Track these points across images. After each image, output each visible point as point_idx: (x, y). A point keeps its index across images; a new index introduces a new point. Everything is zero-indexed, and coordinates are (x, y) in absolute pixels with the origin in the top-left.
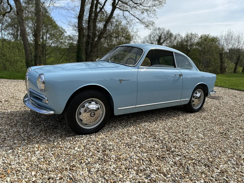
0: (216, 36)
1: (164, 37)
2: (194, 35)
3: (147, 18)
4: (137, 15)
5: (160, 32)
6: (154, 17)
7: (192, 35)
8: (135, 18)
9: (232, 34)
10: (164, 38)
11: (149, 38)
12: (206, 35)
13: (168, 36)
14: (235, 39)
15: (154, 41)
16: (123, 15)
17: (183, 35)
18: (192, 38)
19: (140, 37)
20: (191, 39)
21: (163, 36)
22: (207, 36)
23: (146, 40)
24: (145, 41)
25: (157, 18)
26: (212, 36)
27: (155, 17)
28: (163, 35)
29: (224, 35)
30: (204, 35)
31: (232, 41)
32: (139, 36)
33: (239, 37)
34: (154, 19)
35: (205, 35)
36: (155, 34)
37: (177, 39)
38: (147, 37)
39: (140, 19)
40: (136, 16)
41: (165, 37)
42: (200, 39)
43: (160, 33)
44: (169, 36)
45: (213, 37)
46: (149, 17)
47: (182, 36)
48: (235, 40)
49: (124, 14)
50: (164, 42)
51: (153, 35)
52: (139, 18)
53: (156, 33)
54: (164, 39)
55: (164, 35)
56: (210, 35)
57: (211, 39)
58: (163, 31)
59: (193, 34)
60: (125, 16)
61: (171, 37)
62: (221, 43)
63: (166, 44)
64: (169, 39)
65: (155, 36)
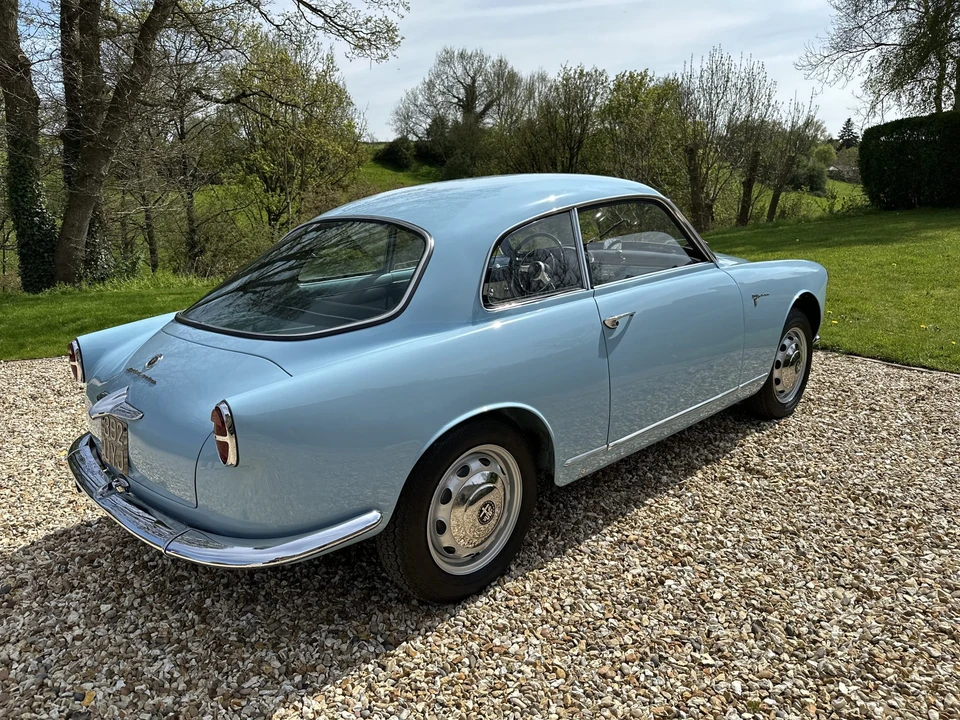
0: (672, 76)
1: (484, 89)
2: (590, 78)
5: (468, 67)
7: (584, 78)
8: (302, 6)
9: (726, 67)
10: (486, 95)
11: (427, 96)
12: (635, 75)
13: (502, 83)
14: (736, 88)
15: (449, 107)
18: (586, 92)
21: (480, 86)
22: (639, 78)
23: (415, 105)
24: (412, 108)
25: (404, 5)
28: (480, 80)
29: (697, 72)
30: (628, 74)
35: (631, 76)
36: (451, 78)
38: (418, 92)
41: (490, 91)
42: (615, 94)
43: (467, 74)
44: (505, 86)
48: (739, 91)
51: (443, 81)
53: (455, 73)
54: (489, 99)
55: (484, 80)
56: (650, 73)
58: (480, 66)
59: (588, 75)
61: (513, 89)
63: (496, 116)
64: (506, 96)
65: (452, 87)
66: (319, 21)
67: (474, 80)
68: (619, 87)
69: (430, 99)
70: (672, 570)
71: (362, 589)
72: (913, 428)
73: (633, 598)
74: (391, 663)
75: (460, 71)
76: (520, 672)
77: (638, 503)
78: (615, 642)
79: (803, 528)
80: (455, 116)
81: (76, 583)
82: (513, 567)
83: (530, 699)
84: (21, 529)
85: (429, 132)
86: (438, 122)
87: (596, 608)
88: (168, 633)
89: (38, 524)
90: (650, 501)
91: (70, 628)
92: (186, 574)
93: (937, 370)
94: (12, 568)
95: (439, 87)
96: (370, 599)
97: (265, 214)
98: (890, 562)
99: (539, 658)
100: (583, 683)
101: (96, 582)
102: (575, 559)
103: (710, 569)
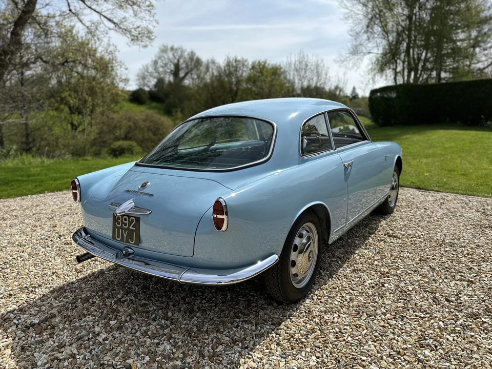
0: (278, 64)
1: (184, 66)
2: (240, 63)
3: (132, 19)
4: (104, 12)
5: (175, 54)
6: (149, 20)
7: (237, 63)
8: (102, 17)
9: (306, 60)
10: (185, 68)
11: (154, 68)
12: (261, 62)
13: (193, 63)
14: (312, 68)
15: (166, 74)
16: (70, 10)
17: (221, 62)
18: (238, 69)
19: (123, 64)
20: (236, 70)
21: (182, 64)
22: (263, 64)
23: (148, 72)
24: (146, 73)
25: (156, 21)
26: (272, 65)
27: (152, 19)
28: (181, 61)
29: (293, 62)
30: (257, 61)
31: (307, 74)
32: (121, 62)
33: (317, 66)
34: (151, 23)
35: (259, 62)
36: (166, 60)
37: (210, 70)
38: (149, 65)
39: (115, 20)
40: (104, 14)
41: (187, 67)
42: (252, 71)
43: (175, 58)
44: (195, 64)
45: (274, 66)
46: (139, 18)
47: (219, 64)
48: (312, 71)
49: (71, 8)
50: (187, 77)
51: (162, 61)
52: (111, 19)
53: (168, 57)
54: (187, 71)
55: (184, 61)
56: (268, 62)
57: (271, 69)
58: (181, 54)
59: (239, 61)
60: (73, 11)
61: (199, 67)
62: (290, 77)
63: (190, 80)
64: (195, 69)
65: (167, 64)
66: (112, 25)
67: (178, 61)
68: (253, 67)
69: (156, 69)
70: (385, 280)
71: (245, 301)
72: (446, 215)
73: (375, 293)
74: (282, 332)
75: (171, 56)
76: (345, 329)
77: (353, 253)
78: (379, 312)
79: (428, 258)
80: (169, 78)
81: (85, 312)
82: (313, 286)
83: (357, 340)
84: (30, 289)
85: (156, 86)
86: (160, 82)
87: (362, 299)
88: (157, 331)
89: (40, 286)
90: (357, 252)
91: (98, 335)
92: (147, 302)
93: (441, 192)
94: (38, 309)
95: (160, 63)
96: (251, 305)
97: (69, 126)
98: (470, 269)
99: (350, 322)
100: (376, 331)
101: (96, 311)
102: (339, 279)
103: (400, 278)
